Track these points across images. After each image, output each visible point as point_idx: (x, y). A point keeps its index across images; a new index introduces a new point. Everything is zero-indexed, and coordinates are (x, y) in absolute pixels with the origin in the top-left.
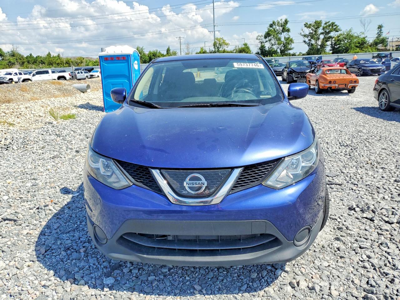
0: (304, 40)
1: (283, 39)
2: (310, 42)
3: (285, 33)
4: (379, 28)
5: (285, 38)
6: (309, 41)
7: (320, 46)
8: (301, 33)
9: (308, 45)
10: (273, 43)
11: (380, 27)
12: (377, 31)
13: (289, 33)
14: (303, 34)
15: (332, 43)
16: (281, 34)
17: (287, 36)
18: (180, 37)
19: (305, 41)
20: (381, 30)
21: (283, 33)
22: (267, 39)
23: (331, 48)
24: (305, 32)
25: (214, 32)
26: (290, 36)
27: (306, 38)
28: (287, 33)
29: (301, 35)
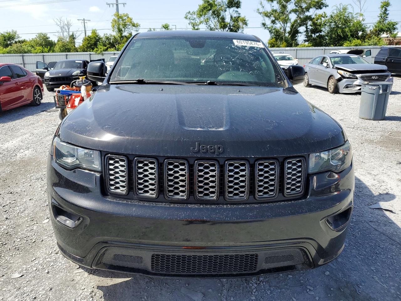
0: (264, 22)
1: (228, 20)
2: (272, 27)
3: (232, 9)
4: (382, 7)
5: (231, 17)
6: (272, 24)
7: (289, 33)
8: (258, 10)
9: (270, 31)
10: (212, 26)
11: (386, 6)
12: (380, 12)
13: (239, 10)
14: (261, 10)
15: (307, 28)
16: (225, 11)
17: (235, 15)
18: (84, 20)
19: (264, 25)
20: (386, 10)
21: (228, 9)
22: (202, 19)
23: (306, 37)
24: (265, 7)
25: (117, 5)
26: (240, 14)
27: (267, 19)
28: (235, 9)
29: (257, 13)
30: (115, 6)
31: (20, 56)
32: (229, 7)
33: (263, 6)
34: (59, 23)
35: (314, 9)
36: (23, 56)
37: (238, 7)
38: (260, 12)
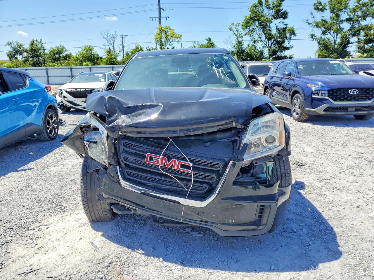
1: (274, 32)
2: (322, 37)
3: (278, 20)
5: (277, 29)
7: (340, 44)
8: (307, 20)
9: (319, 43)
10: (257, 38)
13: (286, 21)
15: (359, 39)
16: (271, 22)
17: (282, 26)
19: (312, 36)
21: (274, 21)
22: (247, 30)
23: (357, 48)
24: (315, 17)
25: (160, 19)
26: (287, 25)
27: (316, 29)
28: (282, 20)
29: (307, 24)
30: (158, 19)
31: (69, 69)
32: (275, 18)
33: (314, 16)
34: (106, 37)
35: (371, 18)
36: (71, 69)
37: (284, 18)
38: (310, 22)
